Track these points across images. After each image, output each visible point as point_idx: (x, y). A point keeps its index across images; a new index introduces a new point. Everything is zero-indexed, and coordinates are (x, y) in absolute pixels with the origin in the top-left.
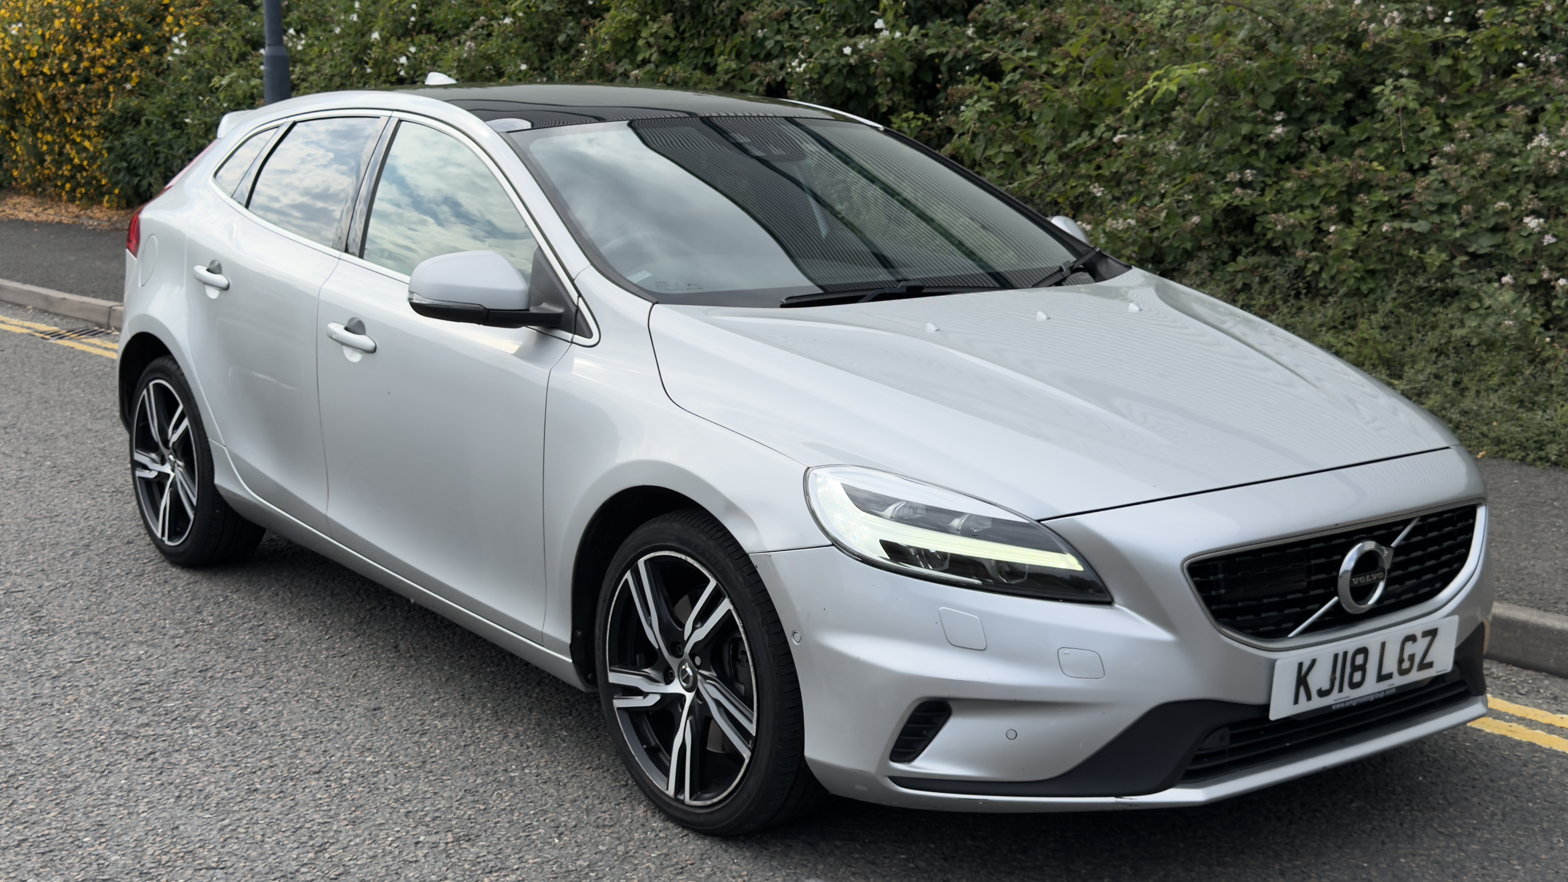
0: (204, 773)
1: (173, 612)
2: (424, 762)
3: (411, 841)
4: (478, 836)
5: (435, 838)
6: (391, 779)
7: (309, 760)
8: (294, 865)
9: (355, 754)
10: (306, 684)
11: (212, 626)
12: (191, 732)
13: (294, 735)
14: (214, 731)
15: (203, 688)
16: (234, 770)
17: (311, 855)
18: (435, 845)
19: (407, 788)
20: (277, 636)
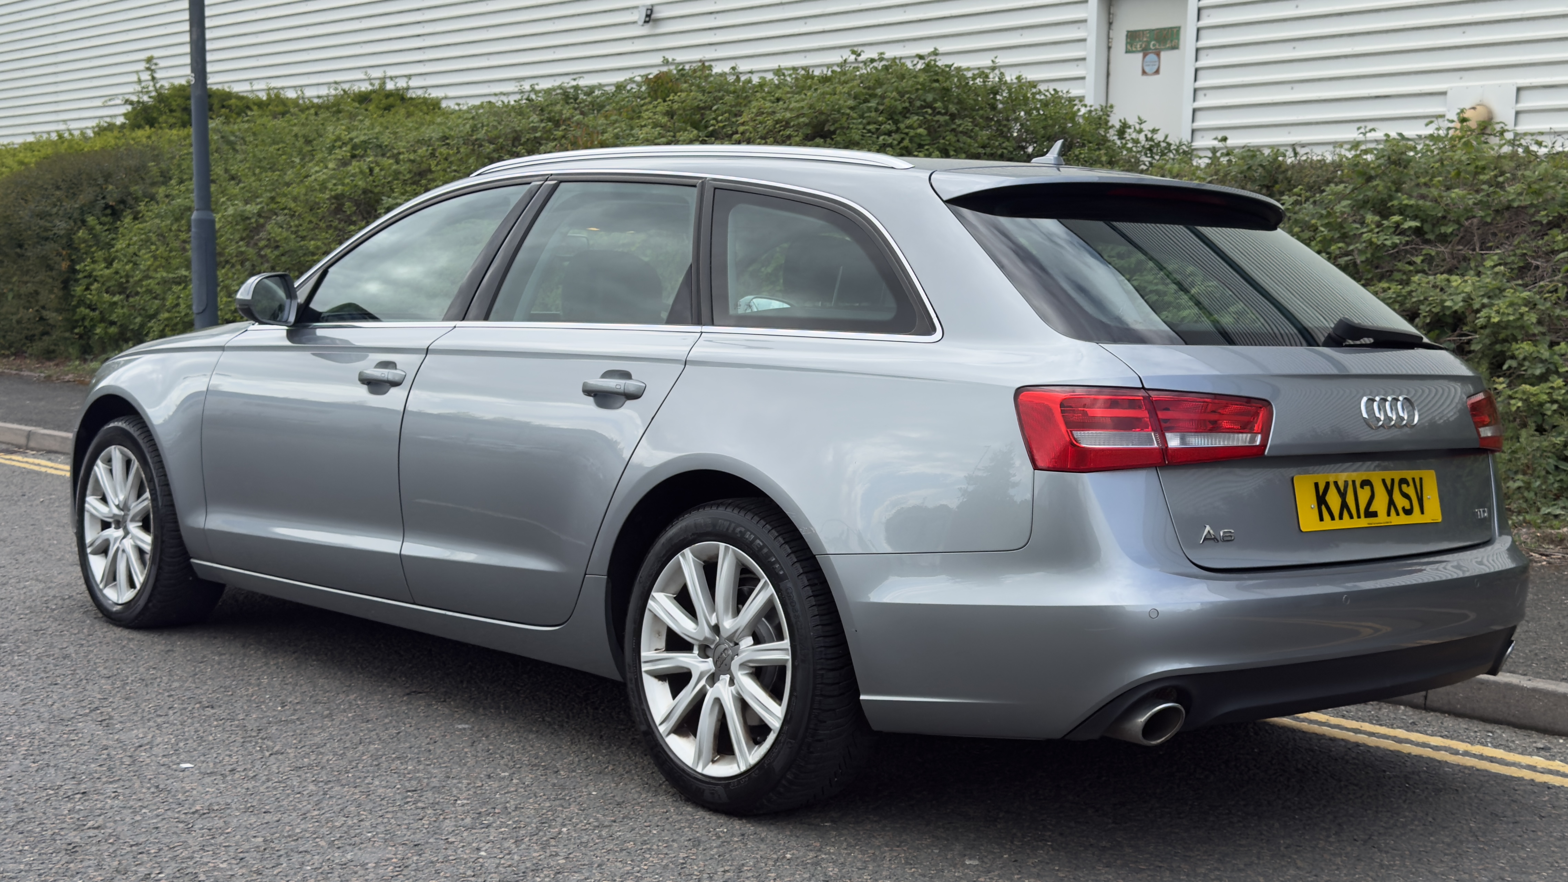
0: (19, 675)
1: (24, 602)
2: (196, 674)
3: (167, 706)
4: (220, 706)
5: (185, 706)
6: (166, 681)
7: (105, 672)
8: (72, 715)
9: (142, 670)
12: (16, 658)
13: (98, 661)
15: (34, 638)
16: (43, 675)
17: (87, 711)
18: (185, 709)
19: (176, 684)
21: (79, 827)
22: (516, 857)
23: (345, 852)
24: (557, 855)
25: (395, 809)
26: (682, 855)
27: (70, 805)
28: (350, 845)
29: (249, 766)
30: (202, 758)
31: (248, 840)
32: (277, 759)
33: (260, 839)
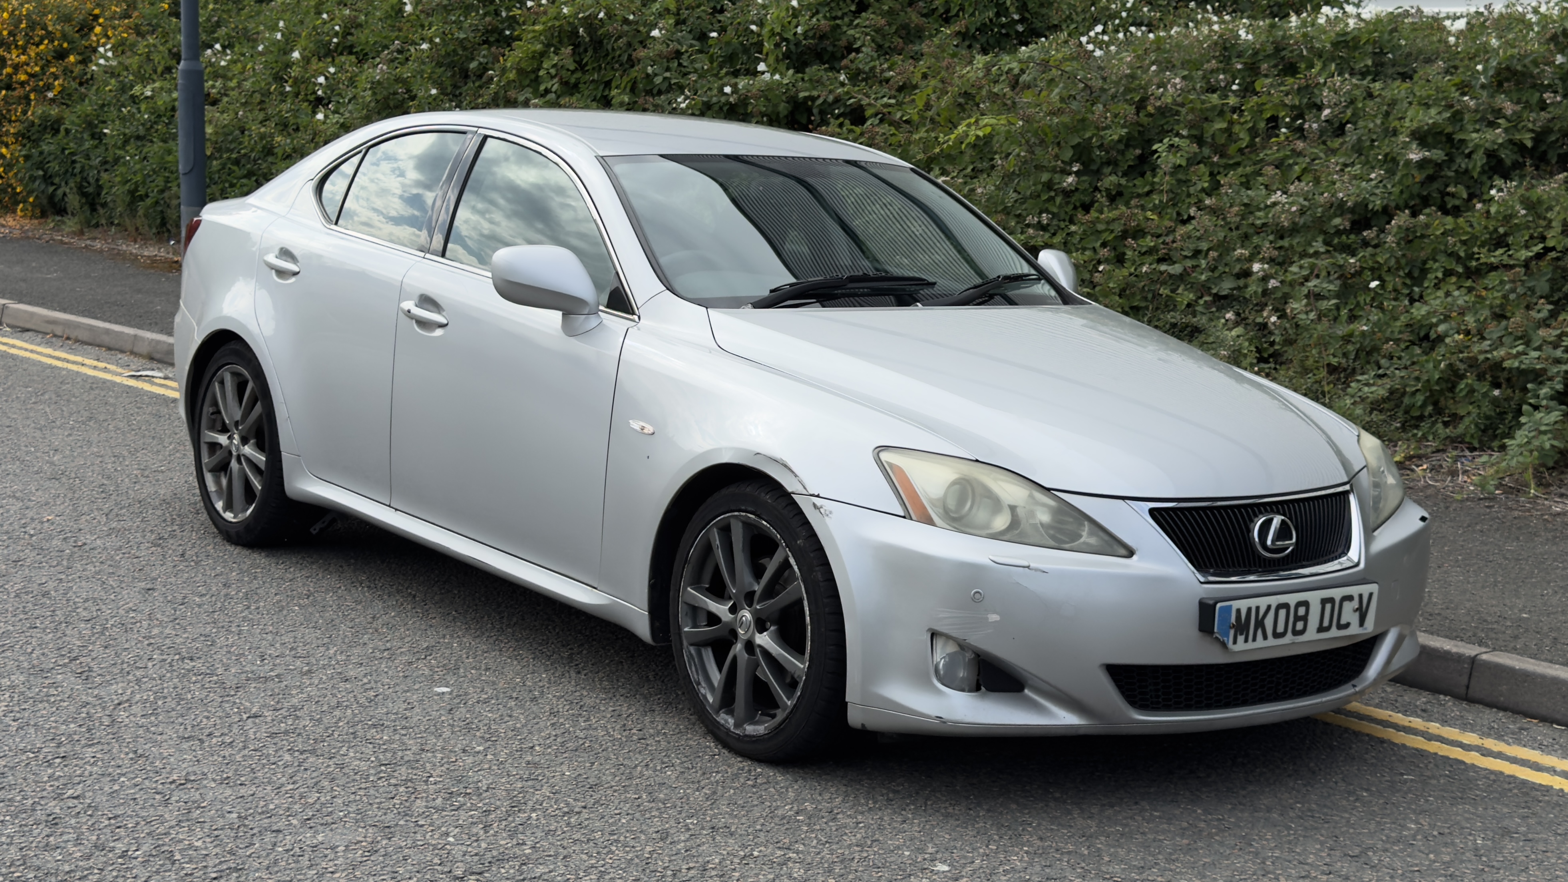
2: (175, 619)
3: (146, 657)
4: (199, 658)
5: (165, 657)
6: (146, 626)
7: (84, 614)
8: (52, 666)
9: (122, 612)
10: (98, 573)
11: (32, 536)
13: (77, 600)
14: (13, 595)
16: (22, 616)
17: (67, 661)
18: (164, 660)
19: (156, 631)
20: (85, 544)
21: (59, 797)
22: (484, 845)
23: (318, 833)
24: (524, 844)
25: (368, 785)
26: (648, 849)
27: (50, 771)
28: (322, 824)
29: (226, 731)
30: (180, 720)
31: (223, 817)
32: (255, 723)
33: (235, 815)
